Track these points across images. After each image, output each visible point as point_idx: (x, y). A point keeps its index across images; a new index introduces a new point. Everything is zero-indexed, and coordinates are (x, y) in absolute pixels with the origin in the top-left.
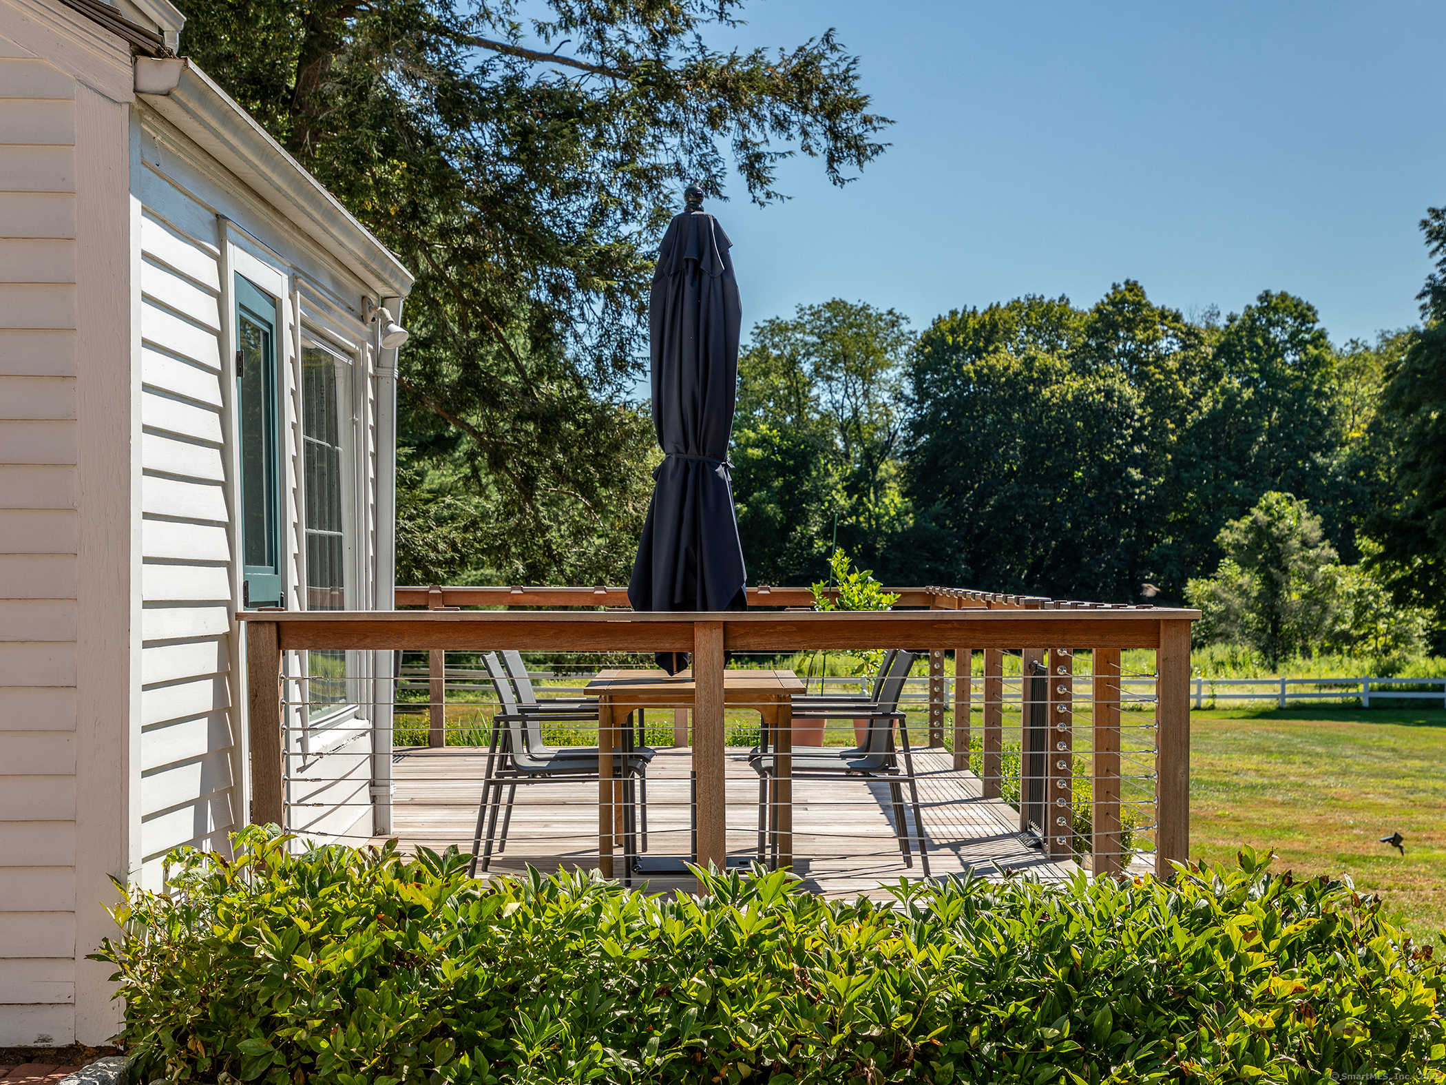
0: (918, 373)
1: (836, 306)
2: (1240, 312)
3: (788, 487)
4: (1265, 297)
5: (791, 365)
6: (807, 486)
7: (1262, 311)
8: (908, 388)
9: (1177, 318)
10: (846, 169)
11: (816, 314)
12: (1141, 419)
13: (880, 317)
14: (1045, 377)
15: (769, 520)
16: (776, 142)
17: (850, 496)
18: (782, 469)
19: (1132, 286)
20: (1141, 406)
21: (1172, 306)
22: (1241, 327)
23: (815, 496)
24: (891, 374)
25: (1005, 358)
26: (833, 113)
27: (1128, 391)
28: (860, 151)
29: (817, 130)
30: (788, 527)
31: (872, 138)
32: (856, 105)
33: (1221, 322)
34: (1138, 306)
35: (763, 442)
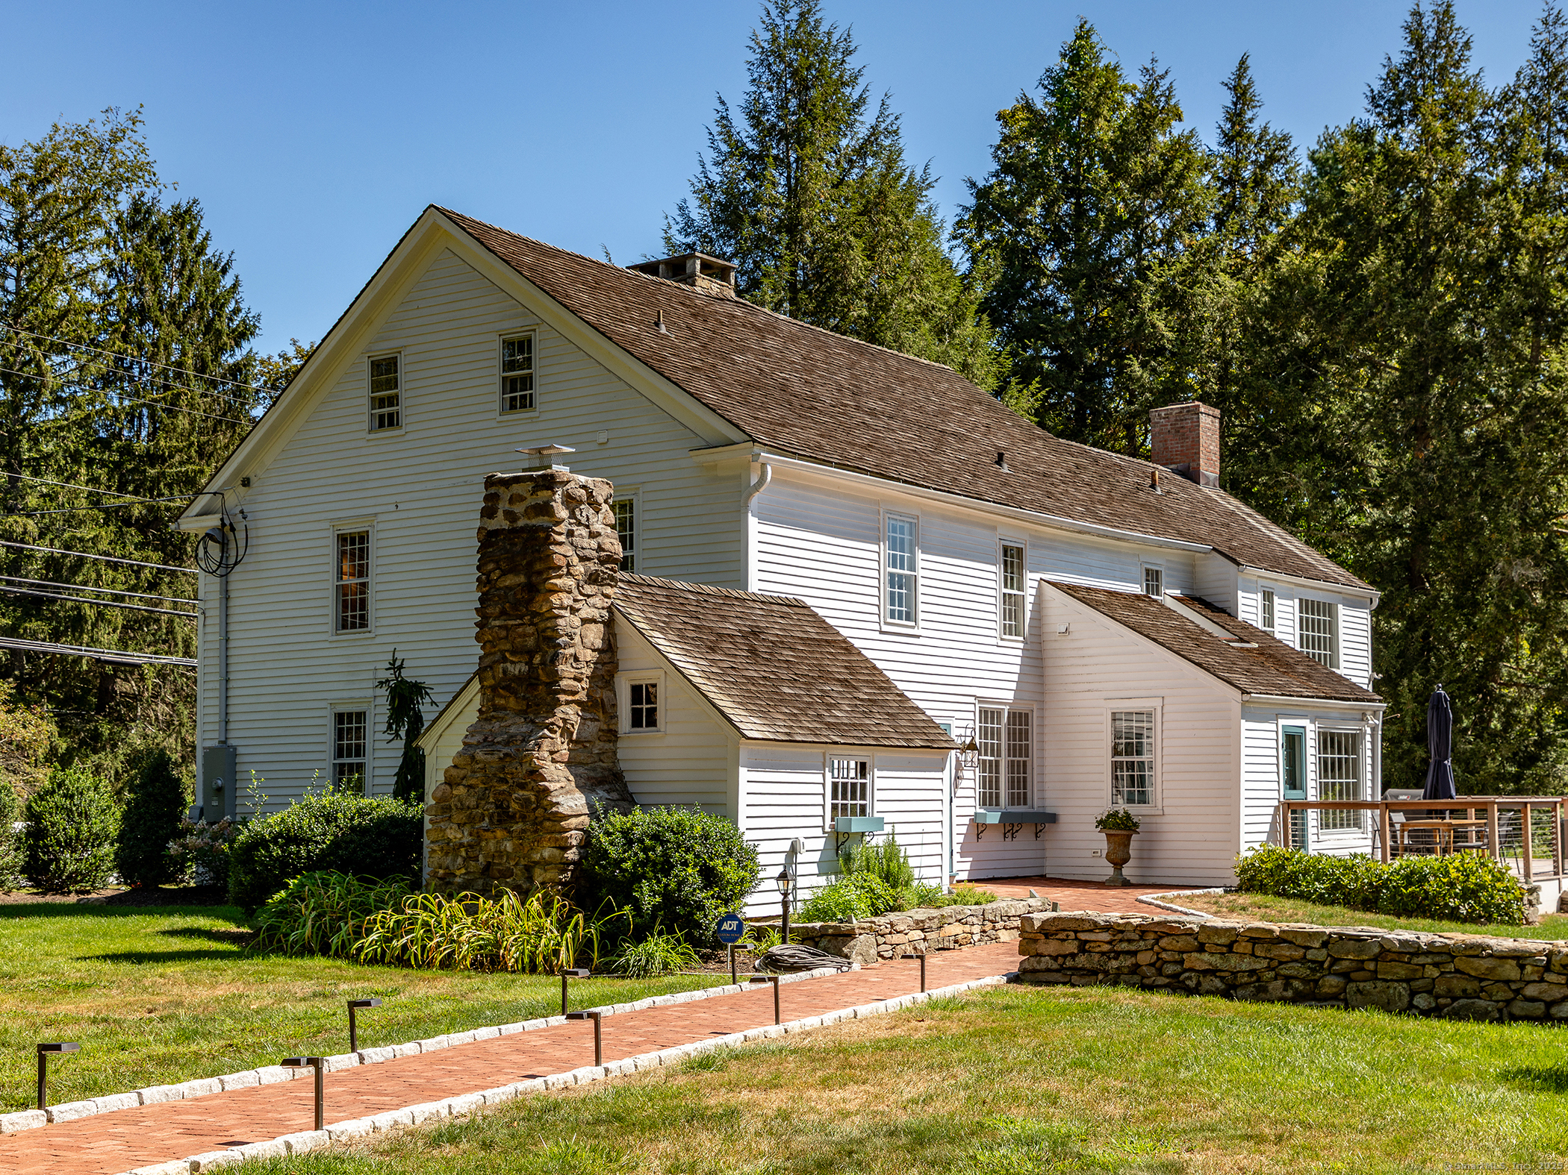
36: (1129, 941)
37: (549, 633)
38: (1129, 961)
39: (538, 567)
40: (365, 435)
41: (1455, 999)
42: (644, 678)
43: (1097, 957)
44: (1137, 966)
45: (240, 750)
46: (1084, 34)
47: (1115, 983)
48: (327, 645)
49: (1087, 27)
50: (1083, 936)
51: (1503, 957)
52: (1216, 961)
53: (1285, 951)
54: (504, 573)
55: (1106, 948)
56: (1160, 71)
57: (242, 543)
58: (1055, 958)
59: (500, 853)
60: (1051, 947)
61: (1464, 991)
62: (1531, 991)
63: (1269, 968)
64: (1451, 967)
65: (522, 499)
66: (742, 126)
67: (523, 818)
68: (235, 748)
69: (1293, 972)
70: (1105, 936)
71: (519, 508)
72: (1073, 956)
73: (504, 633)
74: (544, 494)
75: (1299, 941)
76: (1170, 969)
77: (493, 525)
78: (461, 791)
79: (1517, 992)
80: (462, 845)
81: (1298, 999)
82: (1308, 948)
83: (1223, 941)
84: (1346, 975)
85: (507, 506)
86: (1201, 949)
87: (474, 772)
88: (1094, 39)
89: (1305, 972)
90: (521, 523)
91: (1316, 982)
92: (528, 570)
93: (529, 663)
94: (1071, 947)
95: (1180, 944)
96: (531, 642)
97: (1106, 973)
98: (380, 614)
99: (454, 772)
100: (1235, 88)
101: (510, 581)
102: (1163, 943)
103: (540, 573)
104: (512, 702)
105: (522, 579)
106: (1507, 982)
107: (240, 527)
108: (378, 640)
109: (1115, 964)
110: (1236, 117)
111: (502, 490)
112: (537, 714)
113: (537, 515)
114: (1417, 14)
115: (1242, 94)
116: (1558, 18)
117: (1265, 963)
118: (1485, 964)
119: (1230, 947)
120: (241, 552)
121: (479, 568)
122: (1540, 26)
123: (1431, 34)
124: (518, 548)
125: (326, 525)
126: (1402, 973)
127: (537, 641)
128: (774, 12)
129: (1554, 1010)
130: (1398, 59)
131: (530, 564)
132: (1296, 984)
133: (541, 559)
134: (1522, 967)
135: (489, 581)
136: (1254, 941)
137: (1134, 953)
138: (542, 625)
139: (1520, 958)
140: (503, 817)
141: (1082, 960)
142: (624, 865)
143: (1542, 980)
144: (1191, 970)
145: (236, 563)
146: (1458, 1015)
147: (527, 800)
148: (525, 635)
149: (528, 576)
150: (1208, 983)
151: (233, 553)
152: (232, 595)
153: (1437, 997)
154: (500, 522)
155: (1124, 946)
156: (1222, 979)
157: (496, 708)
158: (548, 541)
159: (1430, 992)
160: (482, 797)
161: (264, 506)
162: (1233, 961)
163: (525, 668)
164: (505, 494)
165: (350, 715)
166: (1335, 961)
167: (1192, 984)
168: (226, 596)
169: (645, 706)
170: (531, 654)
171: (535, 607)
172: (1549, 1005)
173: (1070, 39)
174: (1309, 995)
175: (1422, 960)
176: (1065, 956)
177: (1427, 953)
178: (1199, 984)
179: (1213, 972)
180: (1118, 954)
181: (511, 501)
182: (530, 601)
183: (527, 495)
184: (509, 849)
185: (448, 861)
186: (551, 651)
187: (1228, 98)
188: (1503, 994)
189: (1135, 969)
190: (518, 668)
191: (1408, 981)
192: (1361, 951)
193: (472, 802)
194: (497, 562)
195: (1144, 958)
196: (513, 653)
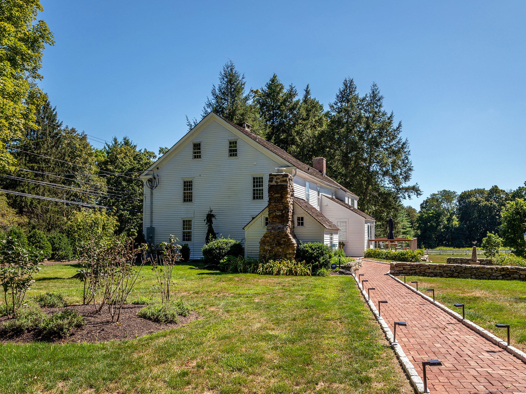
0: (459, 201)
1: (444, 191)
2: (515, 190)
3: (437, 220)
4: (520, 187)
5: (437, 200)
6: (440, 220)
7: (520, 190)
8: (458, 204)
9: (504, 191)
10: (419, 196)
11: (441, 192)
12: (498, 208)
13: (452, 192)
14: (479, 202)
15: (434, 226)
16: (412, 194)
17: (447, 222)
18: (436, 218)
19: (496, 186)
20: (498, 206)
21: (503, 189)
22: (516, 192)
23: (441, 222)
24: (455, 202)
25: (473, 199)
26: (417, 191)
27: (495, 203)
28: (420, 195)
29: (415, 193)
30: (437, 226)
31: (421, 193)
32: (419, 190)
33: (513, 191)
34: (497, 190)
35: (432, 213)
36: (414, 267)
37: (287, 207)
38: (414, 271)
39: (284, 193)
40: (191, 159)
41: (479, 276)
42: (300, 216)
43: (407, 271)
44: (416, 272)
45: (155, 228)
46: (275, 77)
47: (411, 275)
48: (181, 205)
49: (275, 75)
50: (404, 267)
51: (488, 269)
52: (432, 271)
53: (446, 269)
54: (275, 194)
55: (409, 269)
56: (293, 86)
57: (157, 182)
58: (398, 271)
59: (278, 252)
60: (398, 269)
61: (481, 275)
62: (494, 274)
63: (443, 272)
64: (479, 271)
65: (279, 179)
66: (217, 92)
67: (284, 244)
68: (154, 228)
69: (448, 272)
70: (409, 267)
71: (278, 181)
72: (402, 270)
73: (275, 206)
74: (285, 178)
75: (449, 267)
76: (423, 272)
77: (272, 184)
78: (268, 239)
79: (491, 275)
80: (269, 250)
81: (449, 277)
82: (451, 268)
83: (434, 267)
84: (458, 273)
85: (275, 180)
86: (429, 268)
87: (271, 235)
88: (277, 78)
89: (451, 272)
90: (279, 184)
91: (453, 274)
92: (281, 194)
93: (282, 212)
94: (402, 269)
95: (425, 268)
96: (282, 208)
97: (409, 273)
98: (195, 199)
99: (266, 235)
100: (306, 91)
101: (276, 195)
102: (421, 267)
103: (284, 194)
104: (278, 220)
105: (280, 195)
106: (489, 273)
107: (157, 178)
108: (195, 205)
109: (411, 272)
110: (306, 97)
111: (274, 177)
112: (284, 223)
113: (283, 182)
114: (346, 80)
115: (307, 92)
116: (376, 85)
117: (443, 271)
118: (486, 270)
119: (435, 268)
120: (157, 184)
121: (268, 193)
122: (372, 86)
123: (349, 85)
124: (279, 189)
125: (181, 179)
126: (470, 272)
127: (284, 208)
128: (225, 68)
129: (498, 278)
130: (342, 89)
131: (282, 192)
132: (449, 274)
133: (285, 191)
134: (492, 270)
135: (271, 195)
136: (440, 267)
137: (415, 270)
138: (285, 205)
139: (492, 269)
140: (279, 244)
141: (404, 271)
142: (315, 254)
143: (496, 273)
144: (427, 272)
145: (156, 186)
146: (480, 279)
147: (285, 241)
148: (280, 207)
149: (281, 195)
150: (431, 275)
151: (155, 184)
152: (153, 193)
153: (476, 276)
154: (274, 183)
155: (413, 268)
156: (434, 274)
157: (273, 222)
158: (287, 188)
159: (475, 275)
160: (273, 240)
161: (162, 174)
162: (436, 271)
163: (281, 214)
164: (275, 178)
165: (187, 221)
166: (456, 270)
167: (428, 275)
168: (152, 194)
169: (301, 222)
170: (282, 211)
171: (283, 201)
172: (497, 277)
173: (272, 77)
174: (452, 276)
175: (473, 270)
176: (400, 271)
177: (474, 268)
178: (429, 275)
179: (432, 273)
180: (412, 270)
181: (277, 179)
182: (282, 200)
183: (281, 178)
184: (281, 251)
185: (265, 253)
186: (287, 210)
187: (305, 93)
188: (488, 275)
189: (415, 273)
190: (279, 213)
191: (470, 273)
192: (462, 268)
193: (271, 241)
194: (273, 192)
195: (417, 271)
196: (277, 210)
